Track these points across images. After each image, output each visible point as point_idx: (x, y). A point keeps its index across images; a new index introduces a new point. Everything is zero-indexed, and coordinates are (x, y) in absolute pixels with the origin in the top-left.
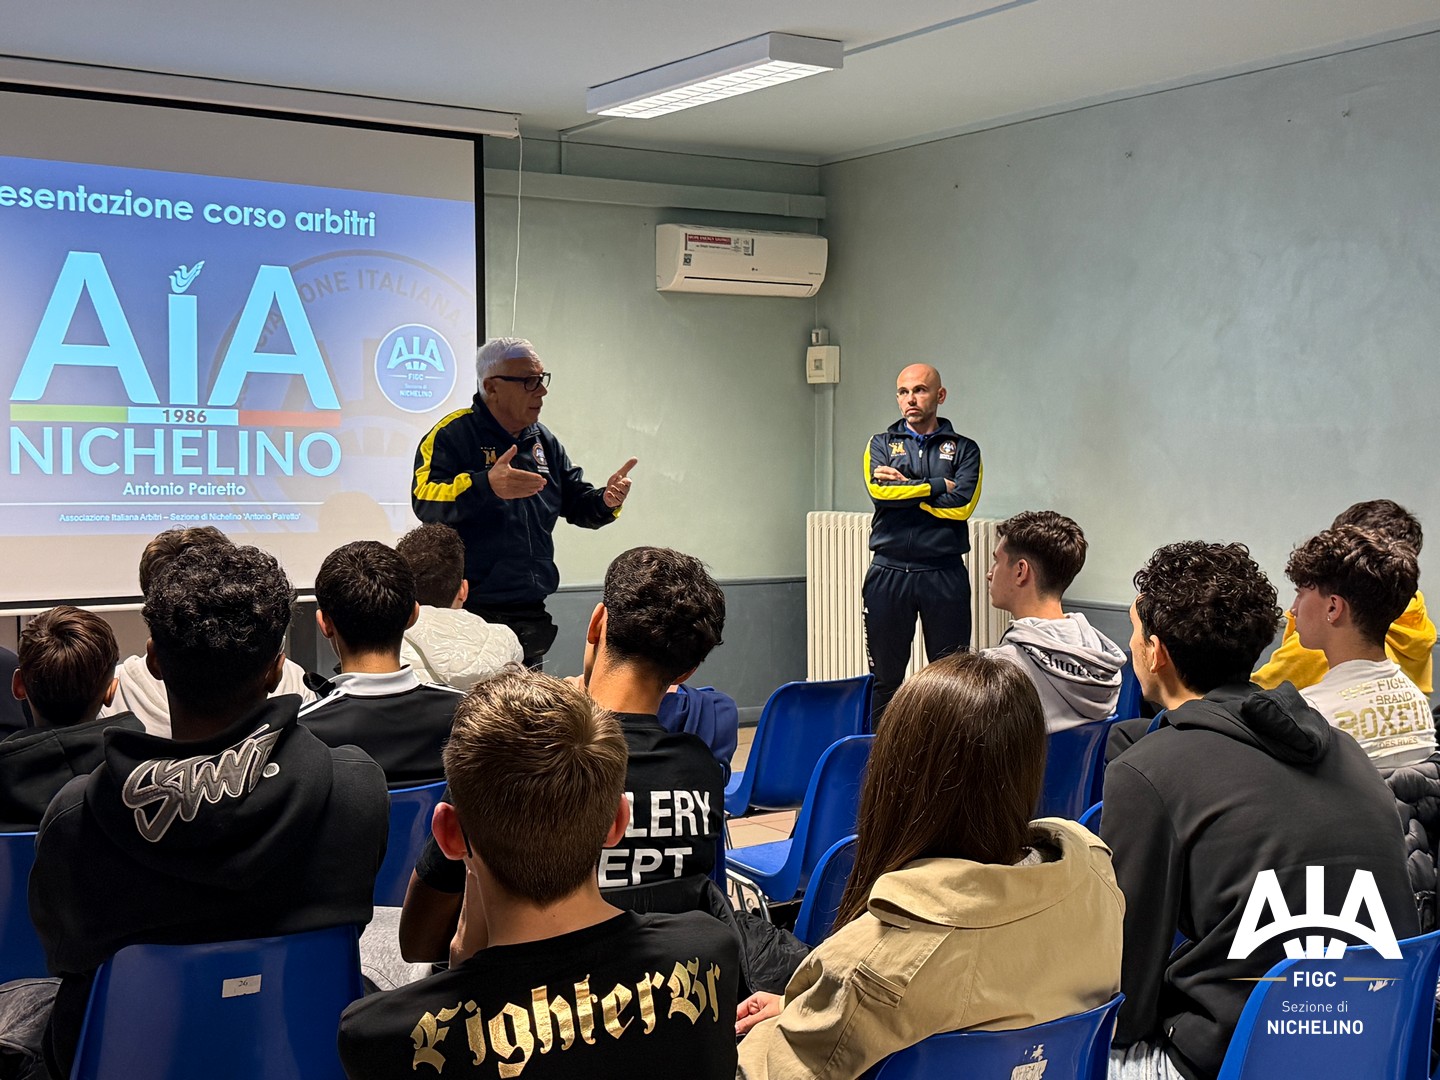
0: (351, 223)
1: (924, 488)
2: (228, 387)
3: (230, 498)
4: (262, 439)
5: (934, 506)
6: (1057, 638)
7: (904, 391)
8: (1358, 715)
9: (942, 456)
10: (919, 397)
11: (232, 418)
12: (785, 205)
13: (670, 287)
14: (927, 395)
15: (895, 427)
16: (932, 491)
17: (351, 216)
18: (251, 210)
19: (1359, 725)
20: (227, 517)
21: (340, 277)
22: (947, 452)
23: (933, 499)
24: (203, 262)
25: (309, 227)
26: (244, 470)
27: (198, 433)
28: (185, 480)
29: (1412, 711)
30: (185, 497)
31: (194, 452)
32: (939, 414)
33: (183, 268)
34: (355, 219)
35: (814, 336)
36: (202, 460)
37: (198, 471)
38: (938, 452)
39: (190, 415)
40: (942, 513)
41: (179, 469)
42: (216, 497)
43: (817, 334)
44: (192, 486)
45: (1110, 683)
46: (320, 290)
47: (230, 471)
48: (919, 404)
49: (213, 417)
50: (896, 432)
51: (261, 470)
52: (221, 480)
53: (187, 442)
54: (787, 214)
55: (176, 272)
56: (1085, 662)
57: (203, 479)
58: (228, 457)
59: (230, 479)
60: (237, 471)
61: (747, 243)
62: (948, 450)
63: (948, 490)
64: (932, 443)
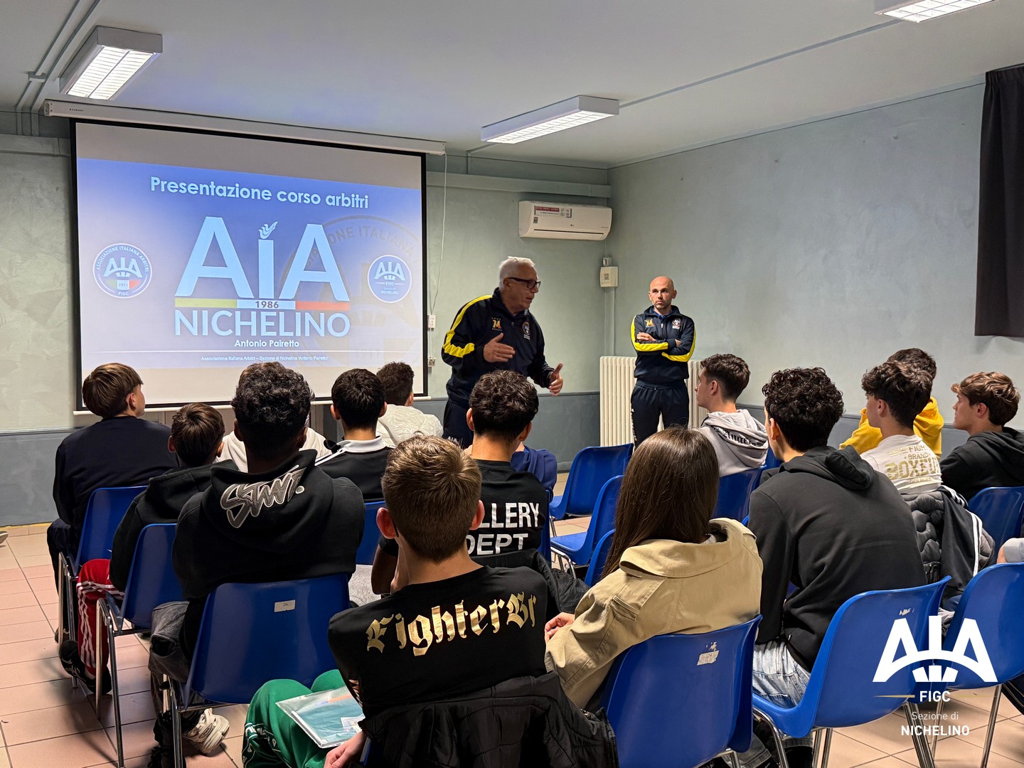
0: (355, 201)
1: (664, 345)
2: (290, 289)
3: (291, 348)
4: (308, 317)
5: (669, 354)
6: (733, 423)
7: (655, 291)
8: (898, 465)
9: (674, 327)
10: (663, 294)
11: (292, 306)
12: (589, 190)
13: (526, 235)
14: (668, 294)
15: (648, 311)
16: (668, 346)
17: (355, 197)
18: (302, 194)
19: (899, 471)
20: (289, 359)
21: (349, 230)
22: (676, 325)
23: (669, 351)
24: (276, 223)
25: (333, 203)
26: (298, 333)
27: (274, 314)
28: (267, 339)
29: (928, 463)
30: (267, 348)
31: (272, 324)
32: (672, 304)
33: (266, 225)
34: (357, 199)
35: (604, 261)
36: (276, 329)
37: (274, 334)
38: (671, 325)
39: (270, 304)
40: (674, 358)
41: (264, 333)
42: (284, 348)
43: (606, 260)
44: (271, 342)
45: (762, 447)
46: (339, 237)
47: (291, 334)
48: (664, 298)
49: (282, 305)
50: (649, 314)
51: (307, 334)
52: (286, 339)
53: (268, 319)
54: (590, 195)
55: (263, 228)
56: (748, 436)
57: (276, 339)
58: (290, 326)
59: (291, 338)
60: (295, 334)
61: (568, 211)
62: (677, 324)
63: (677, 346)
64: (668, 320)
